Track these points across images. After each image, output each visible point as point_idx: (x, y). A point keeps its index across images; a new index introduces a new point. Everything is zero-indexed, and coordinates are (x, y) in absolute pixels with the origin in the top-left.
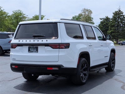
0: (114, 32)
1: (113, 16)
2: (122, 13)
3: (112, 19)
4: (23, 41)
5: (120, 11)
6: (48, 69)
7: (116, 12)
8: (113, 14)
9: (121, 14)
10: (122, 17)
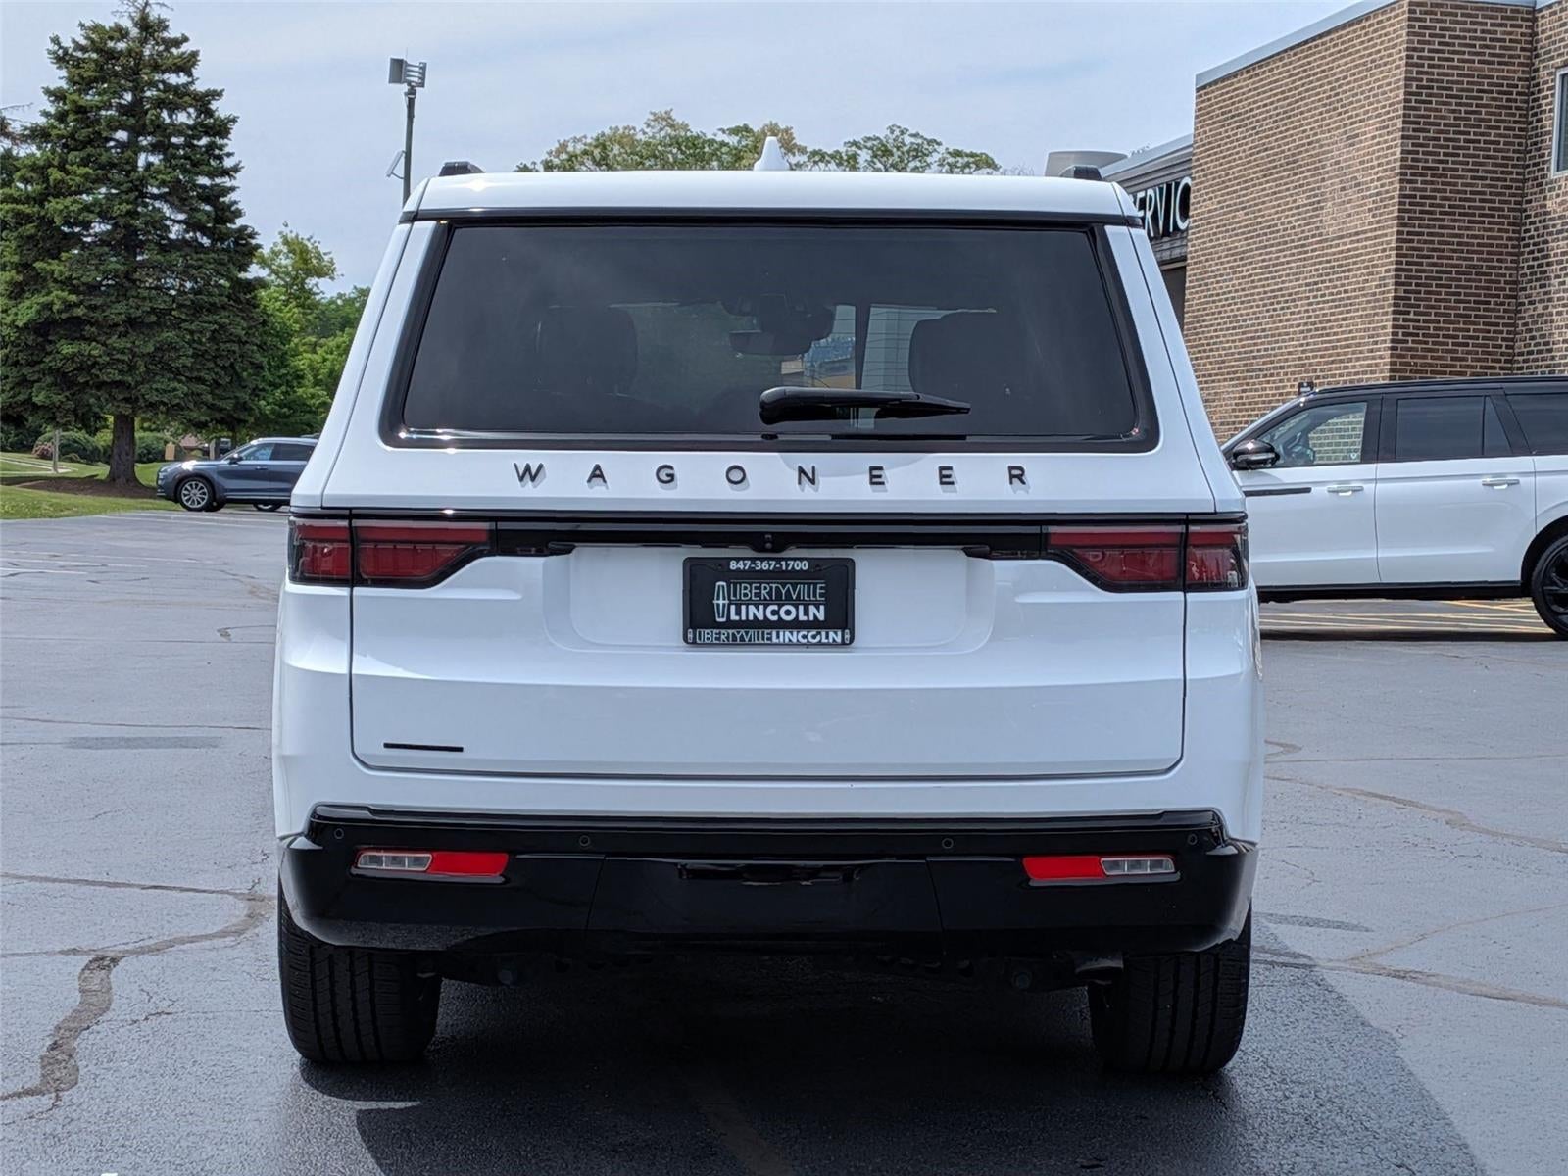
0: (74, 327)
1: (57, 95)
2: (187, 64)
3: (38, 135)
4: (597, 474)
5: (149, 27)
6: (1045, 875)
7: (100, 40)
8: (62, 58)
9: (174, 79)
10: (183, 118)
